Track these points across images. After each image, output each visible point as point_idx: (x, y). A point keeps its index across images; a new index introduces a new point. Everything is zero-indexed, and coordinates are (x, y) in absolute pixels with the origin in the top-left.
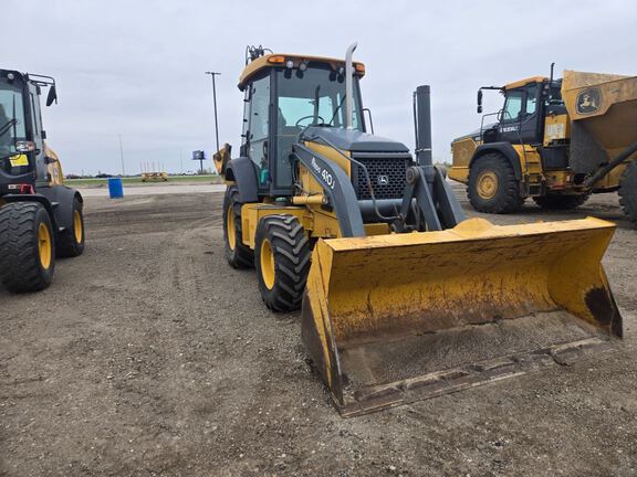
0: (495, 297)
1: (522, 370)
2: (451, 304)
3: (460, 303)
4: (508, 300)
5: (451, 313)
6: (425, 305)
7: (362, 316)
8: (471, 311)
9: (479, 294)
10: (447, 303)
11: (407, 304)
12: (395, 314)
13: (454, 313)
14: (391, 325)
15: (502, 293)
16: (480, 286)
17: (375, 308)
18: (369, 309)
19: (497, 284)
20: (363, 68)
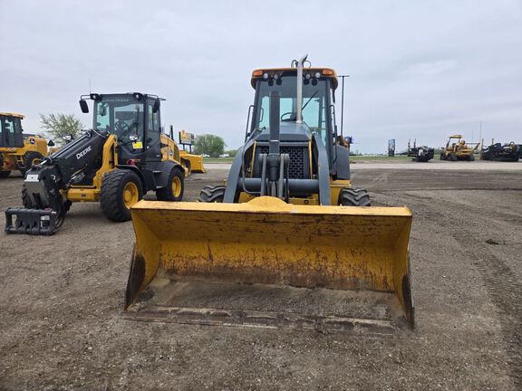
0: (329, 269)
1: (276, 325)
2: (282, 266)
3: (291, 267)
4: (342, 273)
5: (279, 274)
6: (259, 262)
7: (203, 261)
8: (300, 275)
9: (313, 263)
10: (279, 265)
11: (243, 259)
12: (231, 265)
13: (282, 274)
14: (225, 273)
15: (337, 266)
16: (313, 256)
17: (215, 257)
18: (211, 257)
19: (332, 257)
20: (330, 73)
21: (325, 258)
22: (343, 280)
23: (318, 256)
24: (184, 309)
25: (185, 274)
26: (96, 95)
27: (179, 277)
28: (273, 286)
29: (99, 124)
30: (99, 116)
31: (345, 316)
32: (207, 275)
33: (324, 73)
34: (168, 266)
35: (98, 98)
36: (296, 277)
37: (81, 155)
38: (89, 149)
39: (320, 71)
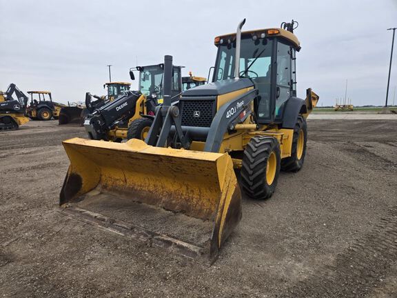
0: (194, 200)
1: (125, 233)
3: (170, 195)
4: (203, 205)
5: (161, 198)
6: (151, 188)
7: (122, 183)
8: (174, 202)
9: (184, 194)
10: (163, 192)
11: (142, 185)
12: (136, 187)
13: (163, 199)
14: (130, 192)
15: (200, 199)
16: (184, 188)
17: (128, 181)
18: (126, 181)
19: (197, 191)
20: (276, 32)
21: (192, 191)
22: (200, 211)
23: (187, 189)
24: (88, 212)
25: (110, 190)
26: (139, 67)
27: (106, 191)
28: (151, 206)
29: (143, 87)
30: (142, 81)
31: (173, 237)
32: (121, 192)
33: (269, 32)
34: (104, 183)
35: (141, 69)
36: (171, 203)
37: (120, 108)
38: (126, 104)
39: (265, 31)
